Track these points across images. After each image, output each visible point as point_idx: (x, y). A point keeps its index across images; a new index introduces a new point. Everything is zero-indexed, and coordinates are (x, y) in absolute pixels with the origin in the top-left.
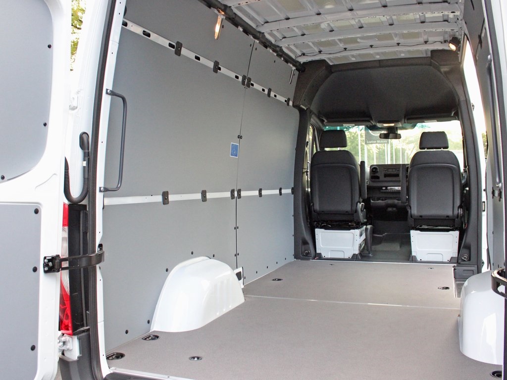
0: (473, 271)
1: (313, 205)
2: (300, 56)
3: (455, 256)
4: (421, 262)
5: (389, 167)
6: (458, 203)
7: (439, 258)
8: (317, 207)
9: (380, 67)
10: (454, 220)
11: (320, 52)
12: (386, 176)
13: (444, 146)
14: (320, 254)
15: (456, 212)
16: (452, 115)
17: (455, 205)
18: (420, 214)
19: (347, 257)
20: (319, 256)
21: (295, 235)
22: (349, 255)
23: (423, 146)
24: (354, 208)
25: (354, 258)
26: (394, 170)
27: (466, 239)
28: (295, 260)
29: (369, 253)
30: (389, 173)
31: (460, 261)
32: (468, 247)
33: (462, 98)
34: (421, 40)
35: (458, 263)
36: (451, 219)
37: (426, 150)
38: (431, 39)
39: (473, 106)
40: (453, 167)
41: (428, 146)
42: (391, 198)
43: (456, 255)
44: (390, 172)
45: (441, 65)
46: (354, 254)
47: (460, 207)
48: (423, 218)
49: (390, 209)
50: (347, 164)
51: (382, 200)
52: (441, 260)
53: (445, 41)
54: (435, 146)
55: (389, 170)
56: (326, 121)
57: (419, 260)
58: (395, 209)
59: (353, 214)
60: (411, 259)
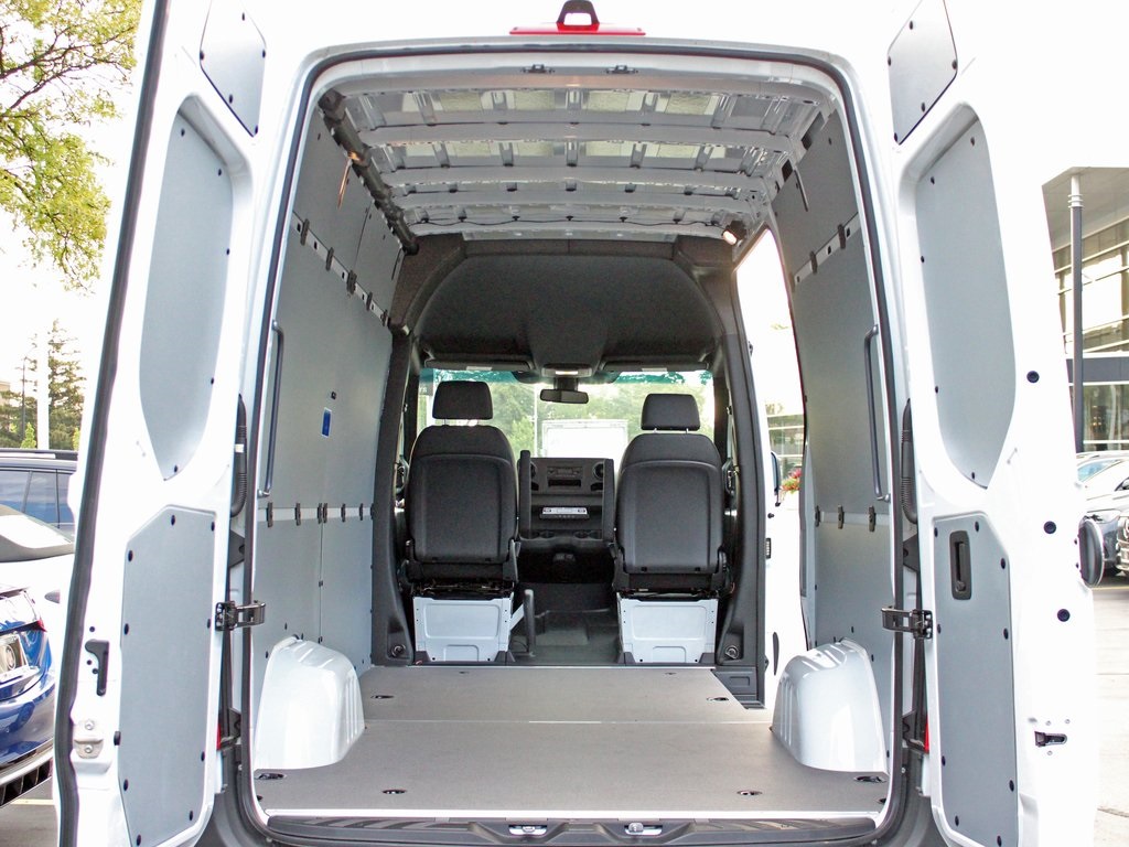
0: (748, 678)
1: (414, 542)
2: (418, 223)
3: (709, 651)
4: (642, 664)
5: (561, 465)
6: (717, 542)
7: (677, 657)
8: (422, 548)
9: (569, 253)
10: (710, 576)
11: (462, 219)
12: (552, 483)
13: (691, 424)
14: (424, 654)
15: (714, 560)
16: (702, 359)
17: (712, 546)
18: (643, 564)
19: (483, 658)
20: (422, 658)
21: (375, 611)
22: (488, 654)
23: (648, 424)
24: (504, 552)
25: (501, 659)
26: (570, 471)
27: (733, 615)
28: (373, 666)
29: (528, 651)
30: (559, 477)
31: (721, 660)
32: (738, 632)
33: (731, 331)
34: (671, 215)
35: (716, 663)
36: (705, 575)
37: (655, 431)
38: (689, 216)
39: (751, 347)
40: (709, 468)
41: (659, 424)
42: (561, 532)
43: (711, 649)
44: (562, 474)
45: (696, 264)
46: (500, 652)
47: (721, 550)
48: (649, 572)
49: (560, 557)
50: (494, 455)
51: (544, 536)
52: (683, 661)
53: (714, 223)
54: (673, 424)
55: (560, 471)
56: (432, 357)
57: (637, 661)
58: (570, 556)
59: (501, 565)
60: (621, 658)
